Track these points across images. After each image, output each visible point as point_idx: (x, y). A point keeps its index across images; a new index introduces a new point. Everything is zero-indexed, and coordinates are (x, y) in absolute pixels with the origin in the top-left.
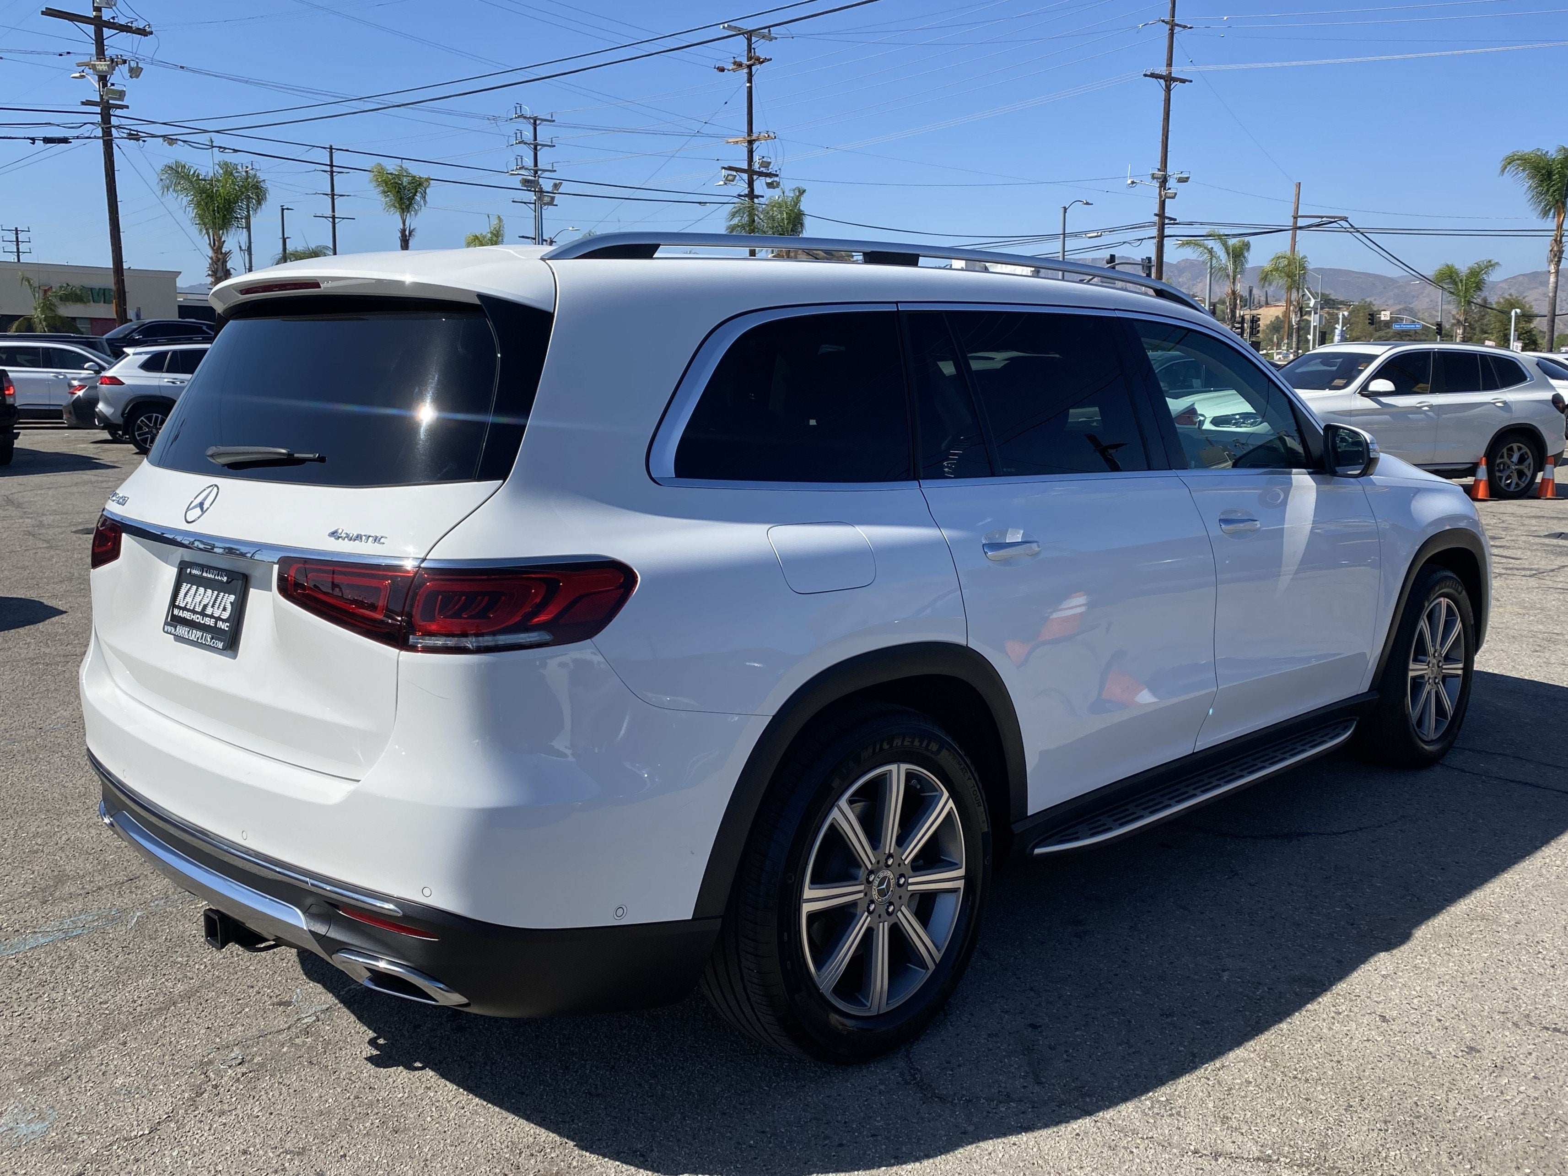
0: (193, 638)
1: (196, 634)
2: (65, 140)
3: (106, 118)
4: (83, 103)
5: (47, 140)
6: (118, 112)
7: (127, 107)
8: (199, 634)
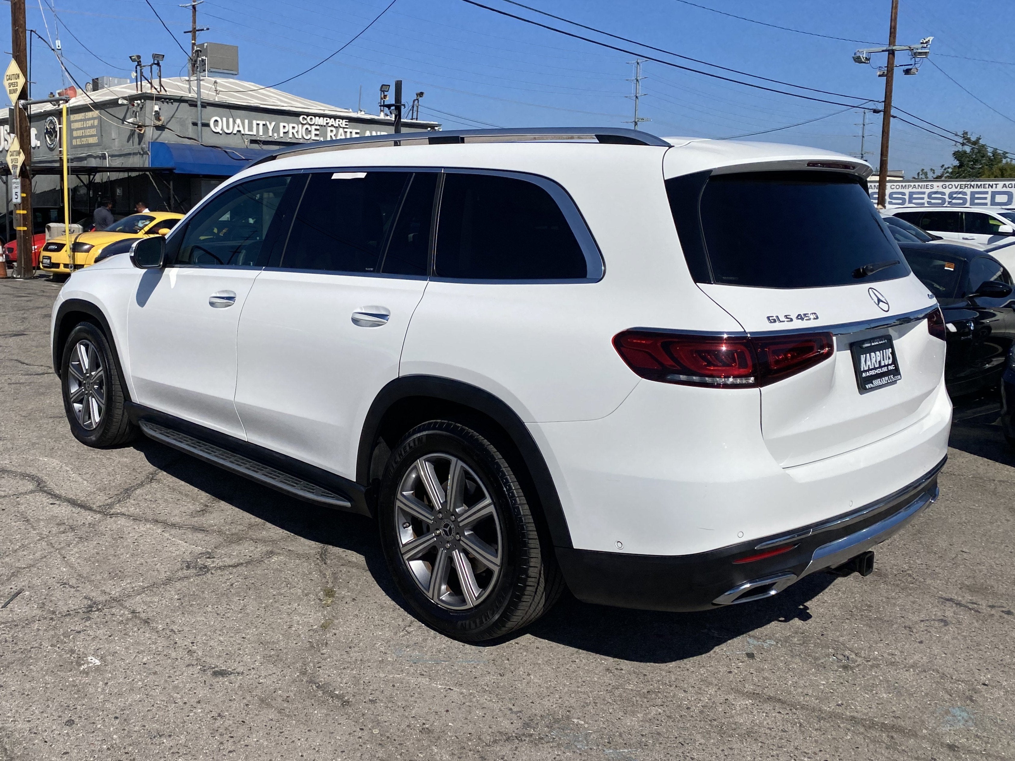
0: (885, 382)
1: (885, 380)
8: (887, 378)
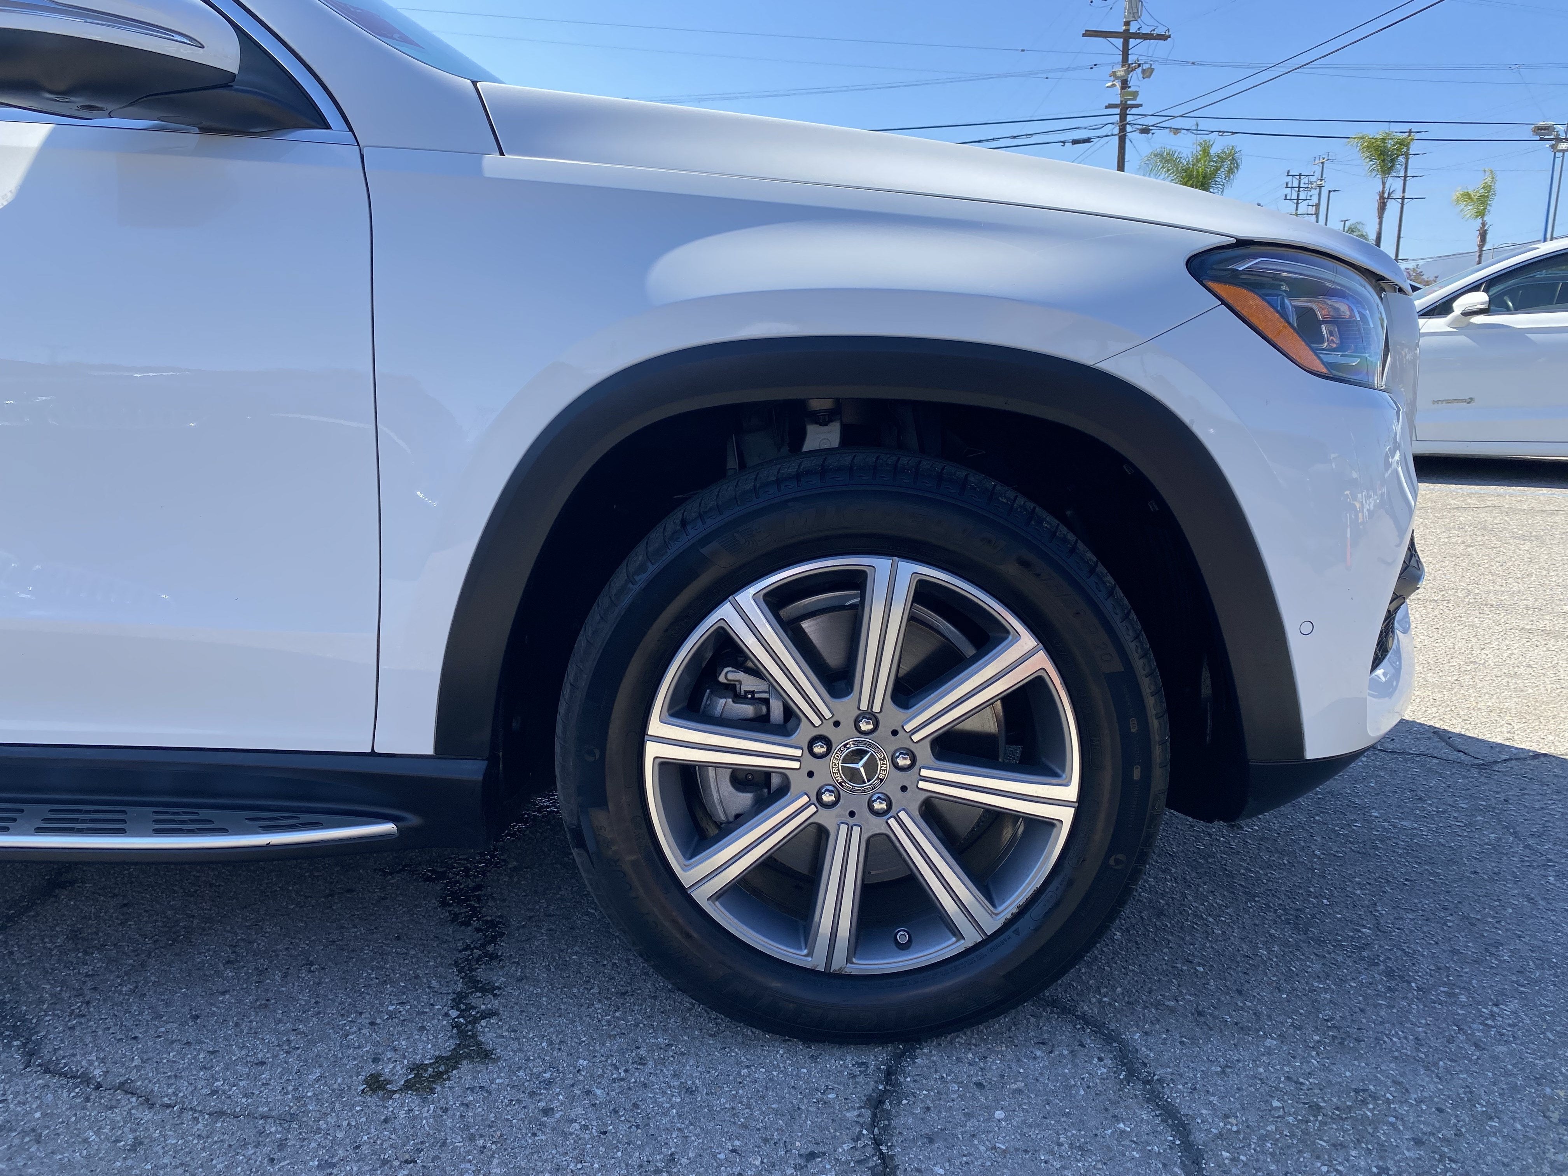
2: (1088, 140)
3: (1123, 116)
4: (1107, 107)
5: (1075, 142)
6: (1134, 111)
7: (1141, 105)
